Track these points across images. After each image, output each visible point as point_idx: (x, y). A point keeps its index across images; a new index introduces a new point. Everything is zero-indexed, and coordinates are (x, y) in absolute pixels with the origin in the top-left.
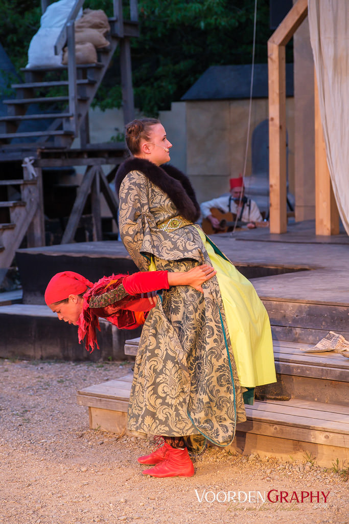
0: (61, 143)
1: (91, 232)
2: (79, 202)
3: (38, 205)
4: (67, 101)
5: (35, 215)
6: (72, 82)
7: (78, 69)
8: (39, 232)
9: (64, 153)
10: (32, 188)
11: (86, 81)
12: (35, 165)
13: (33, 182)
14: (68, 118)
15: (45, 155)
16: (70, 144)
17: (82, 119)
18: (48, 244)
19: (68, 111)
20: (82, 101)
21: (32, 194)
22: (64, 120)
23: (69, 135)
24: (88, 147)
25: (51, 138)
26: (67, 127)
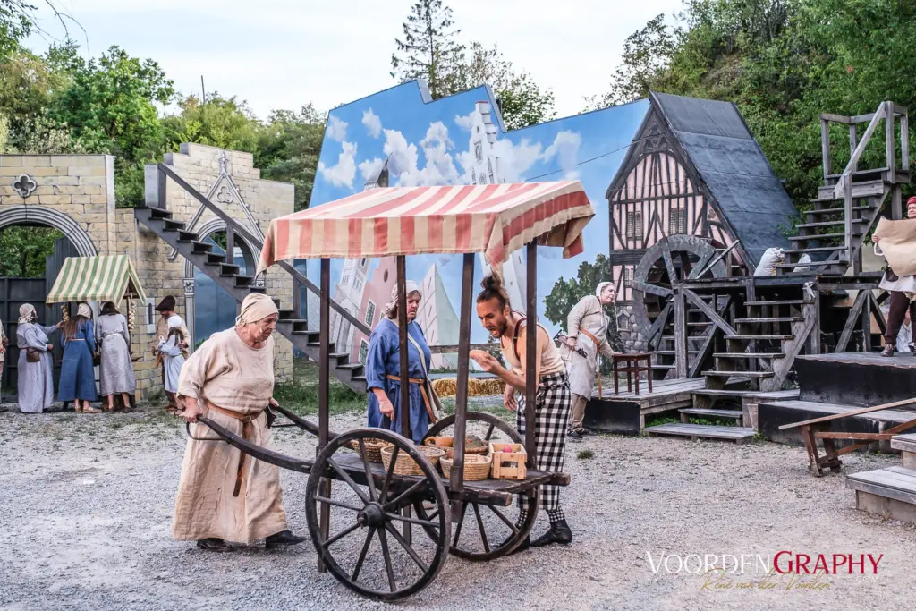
0: (836, 270)
1: (861, 344)
2: (851, 320)
3: (816, 322)
4: (843, 237)
5: (812, 329)
6: (847, 222)
7: (853, 210)
8: (815, 344)
9: (839, 279)
10: (811, 307)
11: (861, 220)
12: (814, 288)
13: (812, 302)
14: (843, 251)
15: (822, 280)
16: (845, 272)
17: (856, 251)
18: (823, 351)
19: (844, 245)
20: (857, 236)
21: (810, 312)
22: (840, 252)
23: (844, 265)
24: (860, 274)
25: (829, 267)
26: (842, 258)
